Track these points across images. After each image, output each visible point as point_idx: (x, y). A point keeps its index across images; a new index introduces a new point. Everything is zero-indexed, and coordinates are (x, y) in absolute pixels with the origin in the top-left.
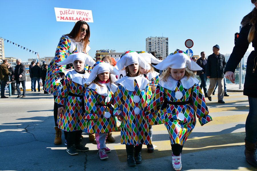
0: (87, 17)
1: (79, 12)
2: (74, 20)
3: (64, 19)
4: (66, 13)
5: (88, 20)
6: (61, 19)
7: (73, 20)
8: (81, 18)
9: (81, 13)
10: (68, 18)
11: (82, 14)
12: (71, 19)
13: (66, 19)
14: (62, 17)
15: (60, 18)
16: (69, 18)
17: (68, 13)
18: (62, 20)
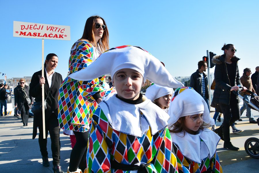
0: (62, 34)
1: (51, 28)
2: (41, 36)
3: (25, 35)
4: (30, 27)
5: (62, 37)
6: (20, 35)
7: (39, 36)
8: (52, 35)
9: (53, 28)
10: (32, 34)
11: (54, 30)
12: (36, 35)
13: (27, 35)
14: (23, 33)
15: (19, 33)
16: (34, 34)
17: (33, 28)
18: (22, 36)
